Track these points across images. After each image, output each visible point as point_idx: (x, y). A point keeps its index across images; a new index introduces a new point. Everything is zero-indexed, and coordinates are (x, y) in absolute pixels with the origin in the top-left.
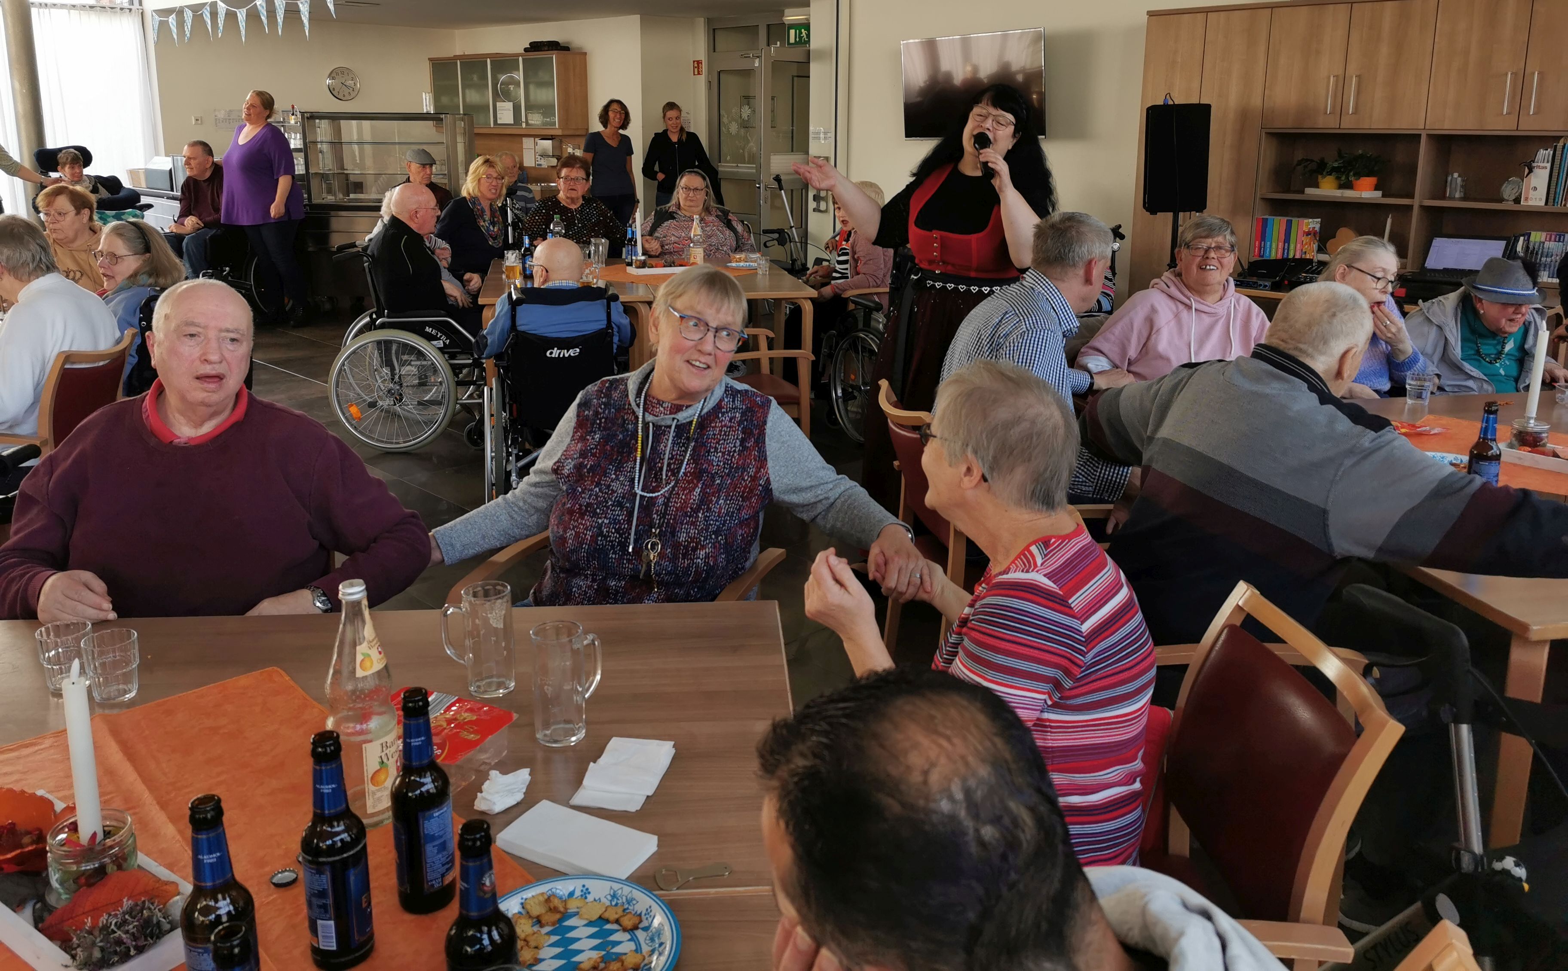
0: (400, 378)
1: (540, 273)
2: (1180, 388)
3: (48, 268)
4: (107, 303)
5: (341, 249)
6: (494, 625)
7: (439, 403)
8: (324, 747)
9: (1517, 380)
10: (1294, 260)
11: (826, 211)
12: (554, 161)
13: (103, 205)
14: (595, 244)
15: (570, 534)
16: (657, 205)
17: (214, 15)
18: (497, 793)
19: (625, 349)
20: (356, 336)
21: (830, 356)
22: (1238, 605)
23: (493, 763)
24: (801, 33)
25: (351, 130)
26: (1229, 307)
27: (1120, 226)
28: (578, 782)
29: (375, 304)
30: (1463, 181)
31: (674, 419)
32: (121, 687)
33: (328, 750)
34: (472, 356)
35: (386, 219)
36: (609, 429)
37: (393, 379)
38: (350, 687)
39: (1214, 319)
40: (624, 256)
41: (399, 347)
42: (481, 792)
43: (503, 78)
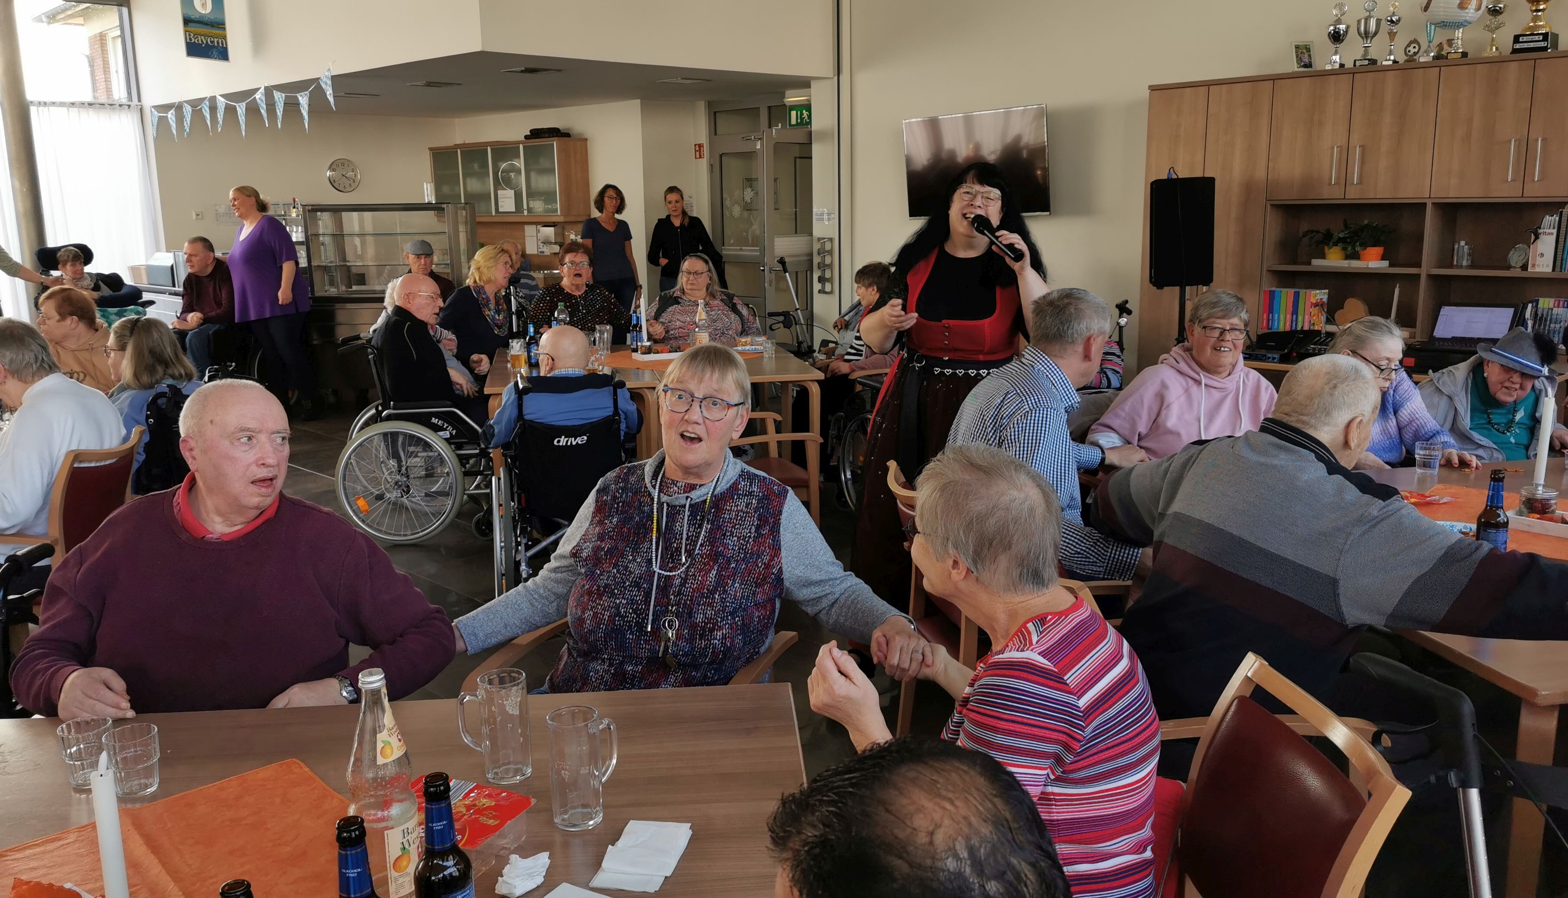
0: (406, 469)
1: (545, 362)
2: (1190, 464)
3: (50, 367)
4: (113, 402)
5: (346, 341)
6: (511, 712)
7: (446, 494)
8: (350, 832)
9: (1527, 448)
10: (1302, 331)
11: (831, 292)
12: (556, 249)
13: (103, 303)
14: (600, 331)
15: (588, 614)
16: (661, 291)
17: (213, 109)
18: (518, 877)
19: (632, 437)
20: (362, 428)
21: (839, 438)
22: (1246, 676)
23: (512, 848)
24: (802, 114)
25: (353, 221)
26: (1238, 382)
27: (1127, 302)
28: (597, 864)
29: (380, 395)
30: (1470, 249)
31: (687, 498)
32: (142, 781)
33: (353, 835)
34: (479, 445)
35: (390, 309)
36: (626, 512)
37: (400, 471)
38: (370, 775)
39: (1224, 394)
40: (629, 342)
41: (404, 439)
42: (502, 876)
43: (503, 166)
